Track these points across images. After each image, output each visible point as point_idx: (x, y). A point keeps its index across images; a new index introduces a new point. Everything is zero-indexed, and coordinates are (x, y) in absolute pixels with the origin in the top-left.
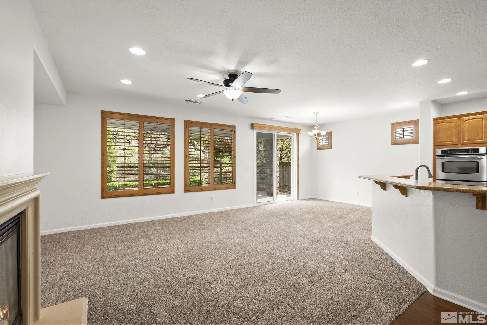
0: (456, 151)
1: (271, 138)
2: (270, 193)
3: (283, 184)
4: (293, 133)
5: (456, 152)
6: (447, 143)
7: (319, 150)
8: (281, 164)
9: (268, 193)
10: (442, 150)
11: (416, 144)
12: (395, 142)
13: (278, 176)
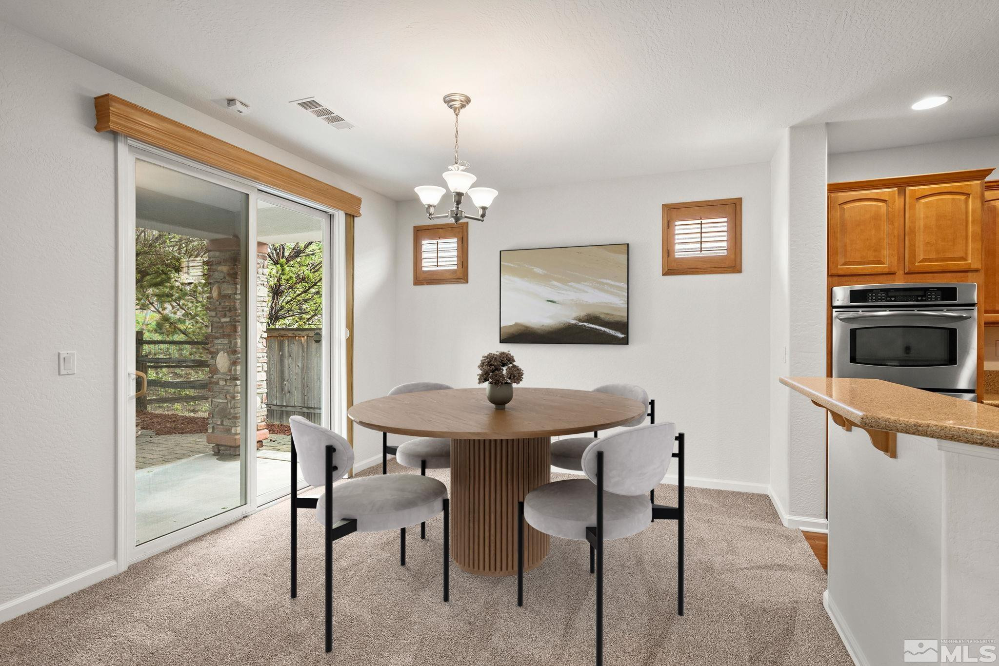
0: (890, 294)
1: (236, 237)
2: (231, 447)
3: (282, 401)
4: (331, 211)
5: (891, 297)
6: (864, 268)
7: (422, 284)
8: (275, 334)
9: (222, 448)
10: (851, 292)
11: (733, 272)
12: (674, 265)
13: (265, 378)
